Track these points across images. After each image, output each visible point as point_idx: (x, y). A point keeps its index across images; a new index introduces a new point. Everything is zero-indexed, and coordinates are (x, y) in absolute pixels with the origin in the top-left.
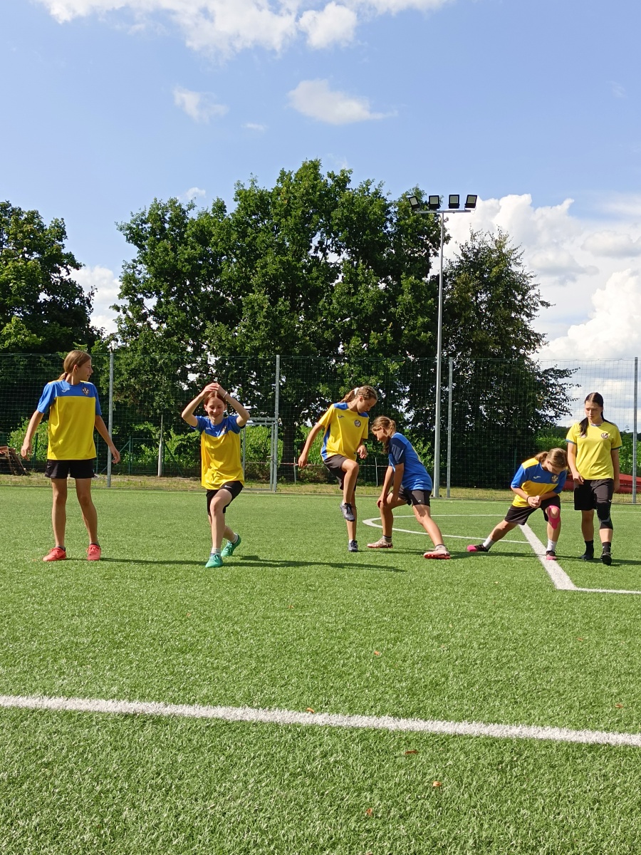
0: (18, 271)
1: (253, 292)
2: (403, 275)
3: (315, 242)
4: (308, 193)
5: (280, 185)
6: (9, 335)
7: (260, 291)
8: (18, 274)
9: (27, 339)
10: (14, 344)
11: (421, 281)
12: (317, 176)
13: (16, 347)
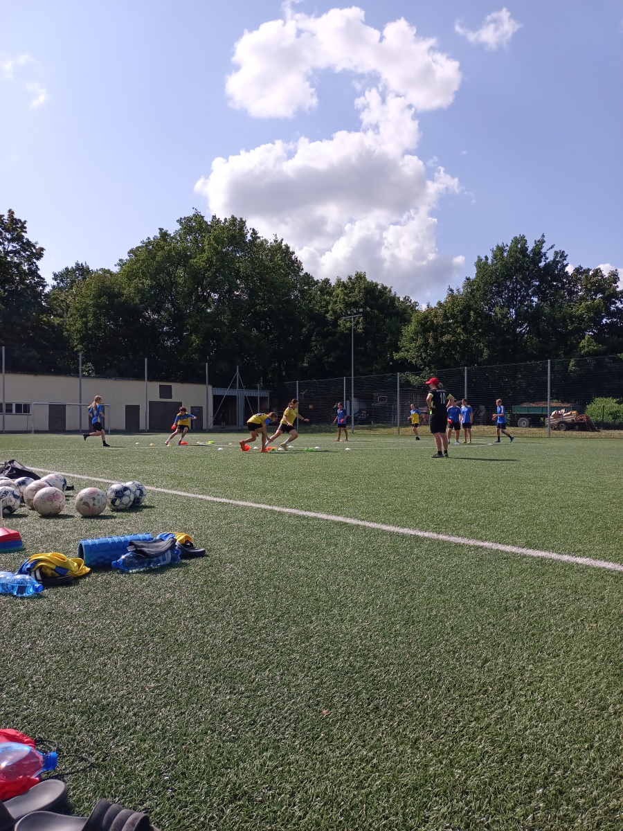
0: (588, 308)
6: (584, 347)
8: (588, 309)
9: (596, 348)
10: (587, 352)
13: (588, 354)
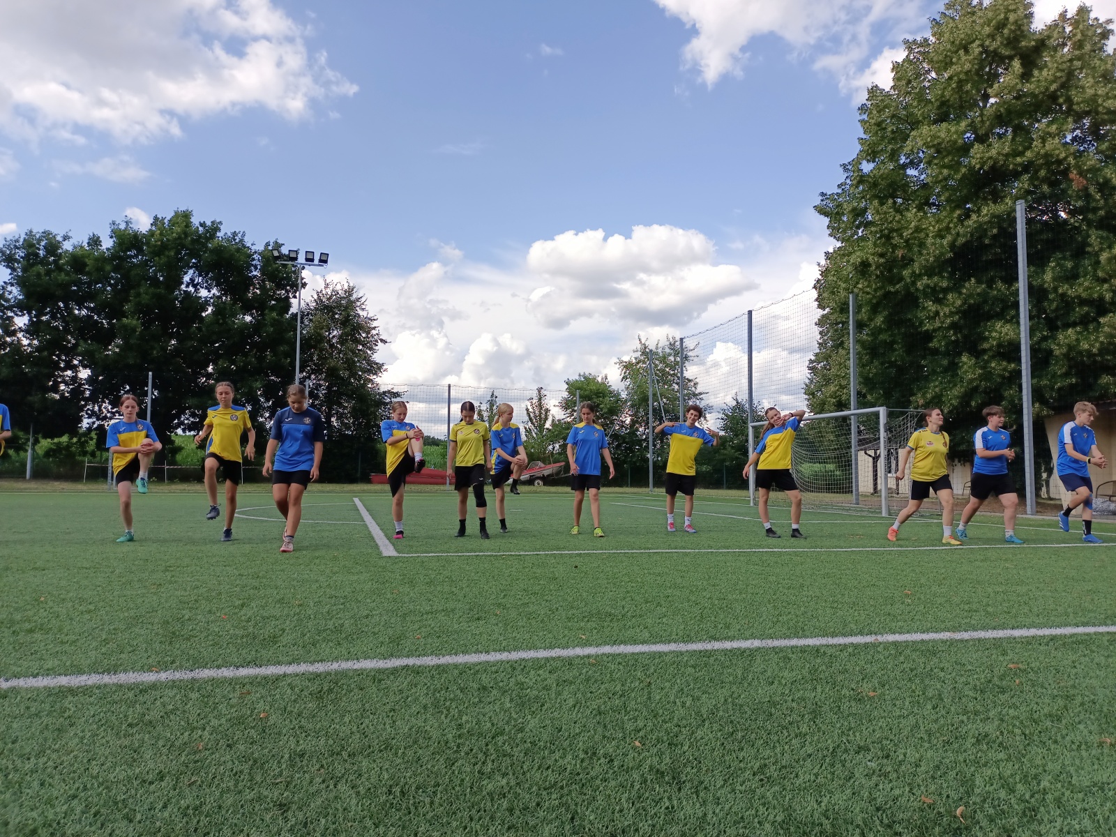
1: (127, 318)
2: (266, 311)
3: (186, 278)
4: (180, 238)
5: (154, 228)
7: (133, 317)
11: (282, 317)
12: (188, 225)
